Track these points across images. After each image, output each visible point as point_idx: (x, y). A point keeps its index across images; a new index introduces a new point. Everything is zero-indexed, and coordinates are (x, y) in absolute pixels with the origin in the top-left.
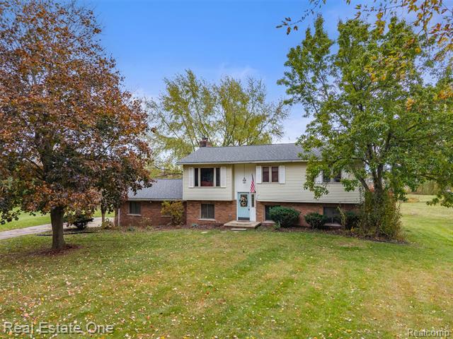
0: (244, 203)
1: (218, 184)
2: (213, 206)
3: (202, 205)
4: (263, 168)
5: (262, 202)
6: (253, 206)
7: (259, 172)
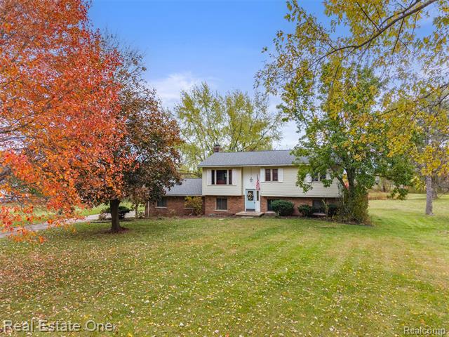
0: (251, 198)
1: (230, 183)
2: (226, 200)
3: (217, 199)
4: (266, 170)
5: (265, 197)
6: (258, 200)
7: (263, 173)
